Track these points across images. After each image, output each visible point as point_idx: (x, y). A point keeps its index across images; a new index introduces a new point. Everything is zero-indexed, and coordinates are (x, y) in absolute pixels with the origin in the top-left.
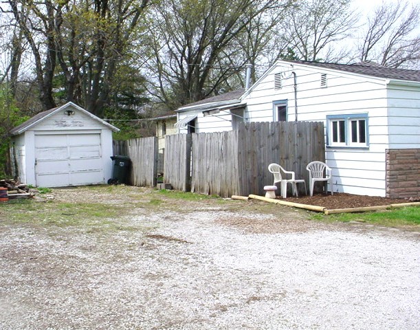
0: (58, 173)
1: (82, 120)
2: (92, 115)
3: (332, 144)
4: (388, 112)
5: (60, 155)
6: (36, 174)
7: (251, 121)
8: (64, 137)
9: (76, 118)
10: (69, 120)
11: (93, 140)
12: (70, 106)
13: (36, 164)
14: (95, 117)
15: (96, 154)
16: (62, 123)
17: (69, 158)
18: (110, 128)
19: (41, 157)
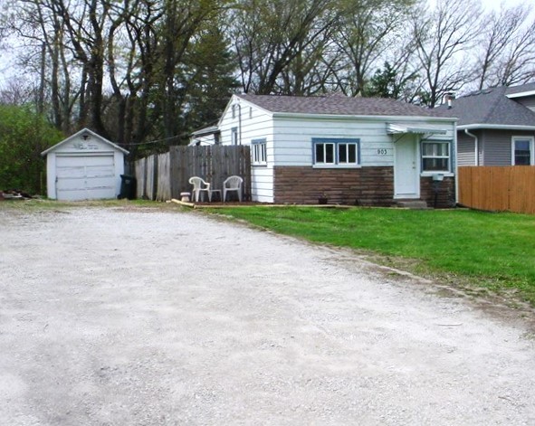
0: (76, 189)
1: (97, 144)
2: (105, 139)
3: (256, 163)
4: (274, 138)
5: (78, 173)
6: (56, 189)
7: (224, 144)
8: (81, 159)
9: (93, 142)
10: (85, 144)
11: (107, 161)
12: (86, 132)
13: (56, 181)
14: (107, 141)
15: (109, 173)
16: (79, 146)
17: (85, 177)
18: (121, 151)
19: (61, 175)
